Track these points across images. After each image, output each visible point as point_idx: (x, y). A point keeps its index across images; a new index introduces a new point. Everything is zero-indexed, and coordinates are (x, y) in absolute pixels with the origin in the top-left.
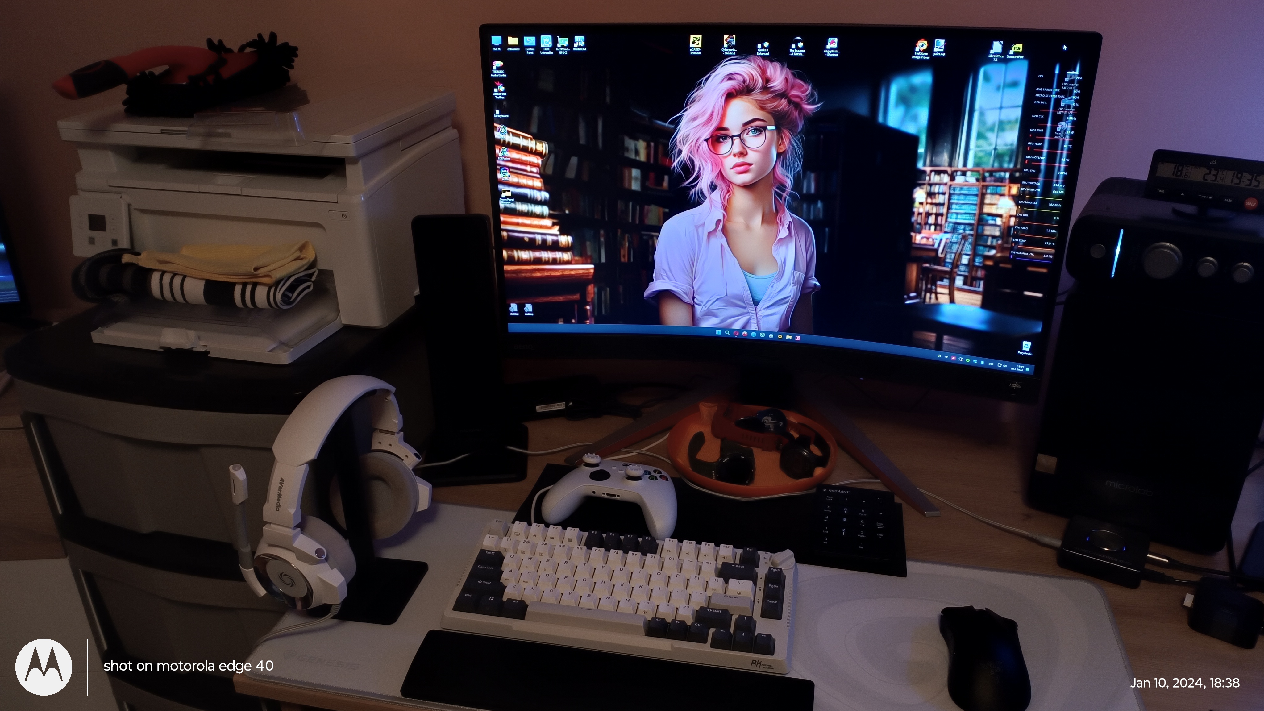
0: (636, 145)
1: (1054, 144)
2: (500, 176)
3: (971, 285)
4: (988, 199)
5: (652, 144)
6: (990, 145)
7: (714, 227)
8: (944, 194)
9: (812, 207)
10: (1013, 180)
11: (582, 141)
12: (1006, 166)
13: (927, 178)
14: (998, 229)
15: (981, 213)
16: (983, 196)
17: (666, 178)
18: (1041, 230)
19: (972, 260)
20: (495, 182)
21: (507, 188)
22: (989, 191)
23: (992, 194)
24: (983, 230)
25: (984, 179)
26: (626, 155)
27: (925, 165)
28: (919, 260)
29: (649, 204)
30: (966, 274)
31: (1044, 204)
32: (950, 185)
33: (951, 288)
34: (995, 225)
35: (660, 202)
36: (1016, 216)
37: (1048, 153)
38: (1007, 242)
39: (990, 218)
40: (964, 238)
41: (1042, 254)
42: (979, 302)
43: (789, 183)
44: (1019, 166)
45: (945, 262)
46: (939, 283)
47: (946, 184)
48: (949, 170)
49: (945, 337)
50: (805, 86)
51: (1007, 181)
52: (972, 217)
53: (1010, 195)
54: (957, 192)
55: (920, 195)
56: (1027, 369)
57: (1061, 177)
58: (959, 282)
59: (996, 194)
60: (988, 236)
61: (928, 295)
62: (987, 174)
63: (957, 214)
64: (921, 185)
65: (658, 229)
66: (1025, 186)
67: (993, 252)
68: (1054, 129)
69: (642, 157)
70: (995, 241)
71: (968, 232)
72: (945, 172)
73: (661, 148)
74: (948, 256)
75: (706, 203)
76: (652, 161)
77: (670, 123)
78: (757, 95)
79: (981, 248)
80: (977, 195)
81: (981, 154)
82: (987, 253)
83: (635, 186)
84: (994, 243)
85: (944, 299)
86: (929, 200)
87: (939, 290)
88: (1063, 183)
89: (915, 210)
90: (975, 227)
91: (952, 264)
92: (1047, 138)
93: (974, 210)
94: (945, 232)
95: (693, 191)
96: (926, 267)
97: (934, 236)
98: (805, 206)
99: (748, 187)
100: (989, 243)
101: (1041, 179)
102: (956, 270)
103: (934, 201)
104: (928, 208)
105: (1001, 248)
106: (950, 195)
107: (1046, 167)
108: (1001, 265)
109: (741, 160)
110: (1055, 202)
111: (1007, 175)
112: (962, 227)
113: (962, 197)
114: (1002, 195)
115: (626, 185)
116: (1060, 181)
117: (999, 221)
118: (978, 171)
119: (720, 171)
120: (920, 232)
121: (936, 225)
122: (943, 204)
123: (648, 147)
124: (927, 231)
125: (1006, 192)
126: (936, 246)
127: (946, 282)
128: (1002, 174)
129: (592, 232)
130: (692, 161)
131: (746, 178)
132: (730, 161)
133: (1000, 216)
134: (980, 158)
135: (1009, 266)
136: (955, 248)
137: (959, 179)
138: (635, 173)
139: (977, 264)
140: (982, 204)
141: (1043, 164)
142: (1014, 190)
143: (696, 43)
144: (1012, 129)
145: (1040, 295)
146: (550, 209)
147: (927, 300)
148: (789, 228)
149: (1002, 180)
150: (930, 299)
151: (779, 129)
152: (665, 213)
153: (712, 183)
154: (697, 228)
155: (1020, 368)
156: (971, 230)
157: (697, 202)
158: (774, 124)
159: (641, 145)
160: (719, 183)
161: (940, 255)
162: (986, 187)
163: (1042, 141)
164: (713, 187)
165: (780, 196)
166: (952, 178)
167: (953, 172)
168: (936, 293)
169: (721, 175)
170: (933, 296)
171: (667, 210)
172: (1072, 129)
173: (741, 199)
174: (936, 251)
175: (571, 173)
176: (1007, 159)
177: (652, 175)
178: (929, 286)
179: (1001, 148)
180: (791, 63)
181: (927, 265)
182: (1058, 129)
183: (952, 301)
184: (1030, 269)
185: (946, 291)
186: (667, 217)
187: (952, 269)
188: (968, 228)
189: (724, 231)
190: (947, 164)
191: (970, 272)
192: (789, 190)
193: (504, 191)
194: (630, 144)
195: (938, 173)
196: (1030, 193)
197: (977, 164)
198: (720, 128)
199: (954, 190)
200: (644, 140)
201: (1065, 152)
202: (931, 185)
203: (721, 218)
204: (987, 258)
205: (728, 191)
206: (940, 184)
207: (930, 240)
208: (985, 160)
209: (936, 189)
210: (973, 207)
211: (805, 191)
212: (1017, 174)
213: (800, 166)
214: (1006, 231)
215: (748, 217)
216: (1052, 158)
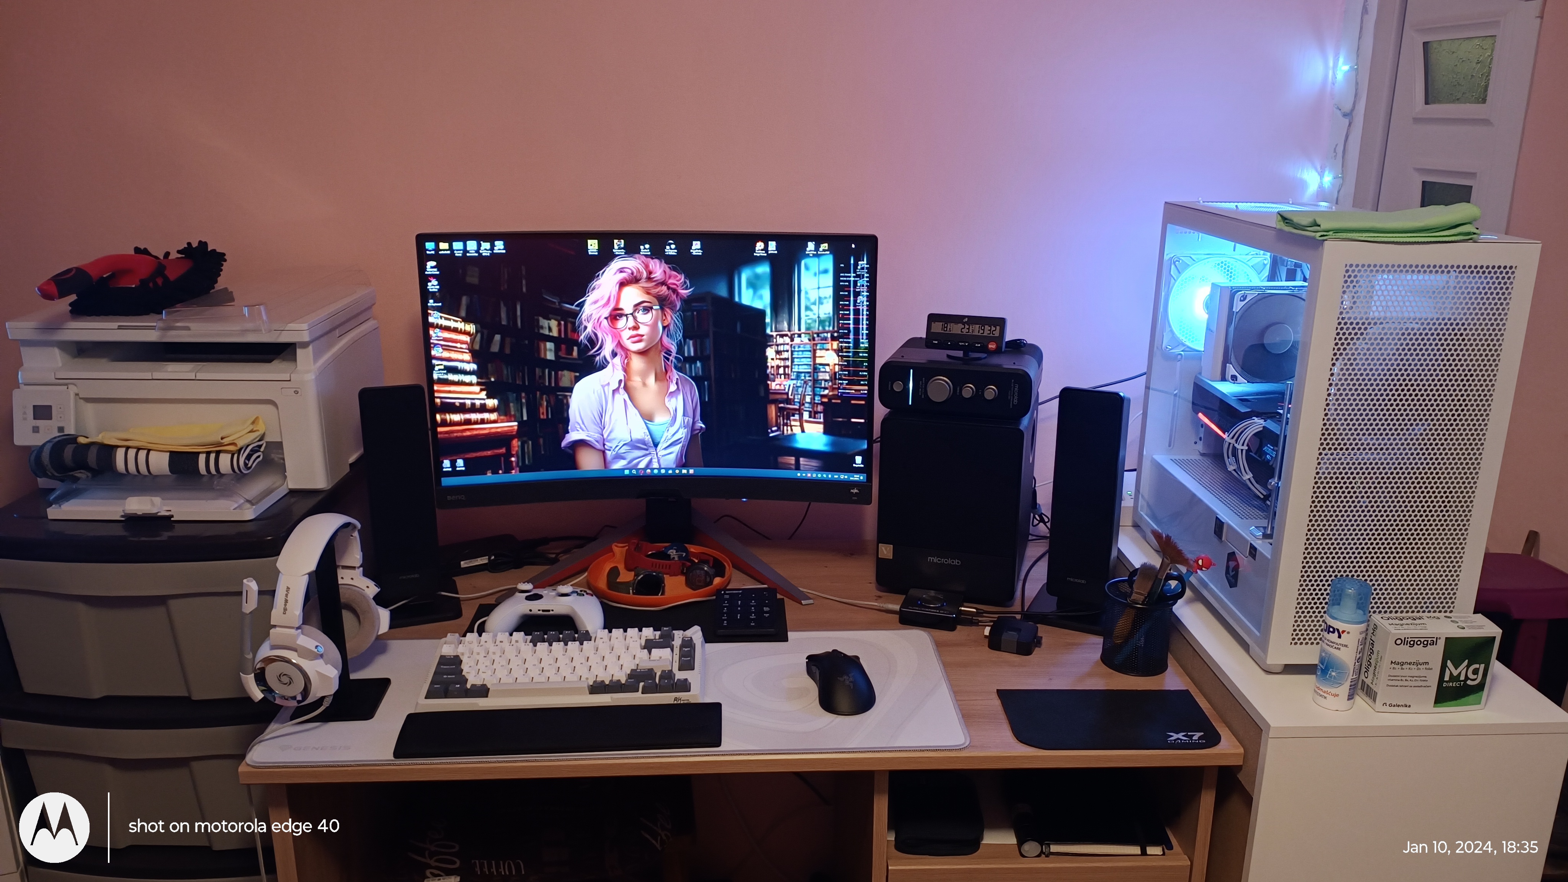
0: (549, 324)
1: (857, 312)
2: (433, 353)
3: (815, 418)
4: (819, 353)
5: (562, 323)
6: (814, 314)
7: (617, 385)
8: (787, 351)
9: (693, 366)
10: (833, 339)
11: (504, 322)
12: (827, 328)
13: (775, 340)
14: (827, 374)
15: (815, 364)
16: (814, 351)
17: (575, 348)
18: (856, 373)
19: (813, 399)
20: (429, 358)
21: (440, 362)
22: (818, 347)
23: (820, 349)
24: (818, 376)
25: (814, 339)
26: (541, 331)
27: (772, 331)
28: (775, 402)
29: (562, 370)
30: (810, 409)
31: (856, 354)
32: (791, 345)
33: (801, 420)
34: (825, 372)
35: (571, 367)
36: (839, 365)
37: (854, 319)
38: (835, 384)
39: (821, 367)
40: (805, 382)
41: (860, 390)
42: (822, 430)
43: (674, 349)
44: (836, 329)
45: (794, 402)
46: (792, 418)
47: (788, 344)
48: (789, 334)
49: (801, 459)
50: (679, 276)
51: (830, 339)
52: (809, 367)
53: (832, 349)
54: (797, 349)
55: (770, 352)
56: (862, 478)
57: (865, 335)
58: (806, 416)
59: (823, 349)
60: (821, 380)
61: (785, 427)
62: (815, 336)
63: (799, 365)
64: (770, 346)
65: (570, 390)
66: (841, 342)
67: (826, 392)
68: (855, 301)
69: (555, 333)
70: (826, 383)
71: (807, 378)
72: (786, 335)
73: (569, 325)
74: (796, 397)
75: (610, 366)
76: (563, 336)
77: (576, 306)
78: (643, 283)
79: (818, 389)
80: (810, 351)
81: (809, 321)
82: (822, 393)
83: (550, 356)
84: (827, 386)
85: (797, 430)
86: (778, 357)
87: (793, 423)
88: (867, 339)
89: (769, 364)
90: (812, 374)
91: (800, 403)
92: (852, 308)
93: (809, 361)
94: (792, 379)
95: (598, 358)
96: (782, 407)
97: (785, 383)
98: (687, 366)
99: (642, 353)
100: (823, 385)
101: (852, 336)
102: (802, 407)
103: (781, 357)
104: (778, 362)
105: (833, 389)
106: (792, 352)
107: (854, 328)
108: (833, 401)
109: (635, 332)
110: (863, 352)
111: (829, 335)
112: (803, 375)
113: (801, 353)
114: (828, 350)
115: (543, 356)
116: (865, 337)
117: (828, 369)
118: (809, 334)
119: (619, 341)
120: (774, 381)
121: (785, 374)
122: (788, 359)
123: (559, 325)
124: (779, 379)
125: (830, 348)
126: (787, 390)
127: (797, 417)
128: (826, 334)
129: (515, 395)
130: (596, 335)
131: (640, 346)
132: (626, 334)
133: (828, 365)
134: (809, 324)
135: (839, 401)
136: (800, 390)
137: (797, 340)
138: (550, 345)
139: (816, 401)
140: (814, 357)
141: (852, 326)
142: (835, 345)
143: (593, 246)
144: (828, 302)
145: (862, 421)
146: (478, 378)
147: (785, 432)
148: (677, 383)
149: (825, 339)
150: (787, 431)
151: (662, 309)
152: (576, 377)
153: (613, 351)
154: (603, 387)
155: (857, 477)
156: (810, 377)
157: (602, 367)
158: (657, 303)
159: (554, 323)
160: (619, 351)
161: (790, 397)
162: (816, 344)
163: (849, 310)
164: (614, 355)
165: (668, 359)
166: (792, 340)
167: (792, 335)
168: (791, 426)
169: (620, 345)
170: (789, 428)
171: (578, 374)
172: (867, 301)
173: (637, 363)
174: (787, 394)
175: (495, 348)
176: (827, 324)
177: (563, 346)
178: (785, 421)
179: (822, 316)
180: (669, 260)
181: (782, 405)
182: (858, 301)
183: (803, 431)
184: (853, 402)
185: (798, 424)
186: (577, 379)
187: (800, 407)
188: (807, 375)
189: (626, 388)
190: (787, 330)
191: (813, 408)
192: (674, 354)
193: (438, 365)
194: (544, 323)
195: (782, 336)
196: (846, 347)
197: (807, 329)
198: (616, 309)
199: (794, 348)
200: (556, 320)
201: (865, 317)
202: (777, 345)
203: (623, 378)
204: (823, 396)
205: (626, 357)
206: (784, 344)
207: (782, 386)
208: (812, 325)
209: (781, 348)
210: (809, 360)
211: (686, 355)
212: (836, 334)
213: (681, 335)
214: (834, 377)
215: (644, 375)
216: (857, 322)
